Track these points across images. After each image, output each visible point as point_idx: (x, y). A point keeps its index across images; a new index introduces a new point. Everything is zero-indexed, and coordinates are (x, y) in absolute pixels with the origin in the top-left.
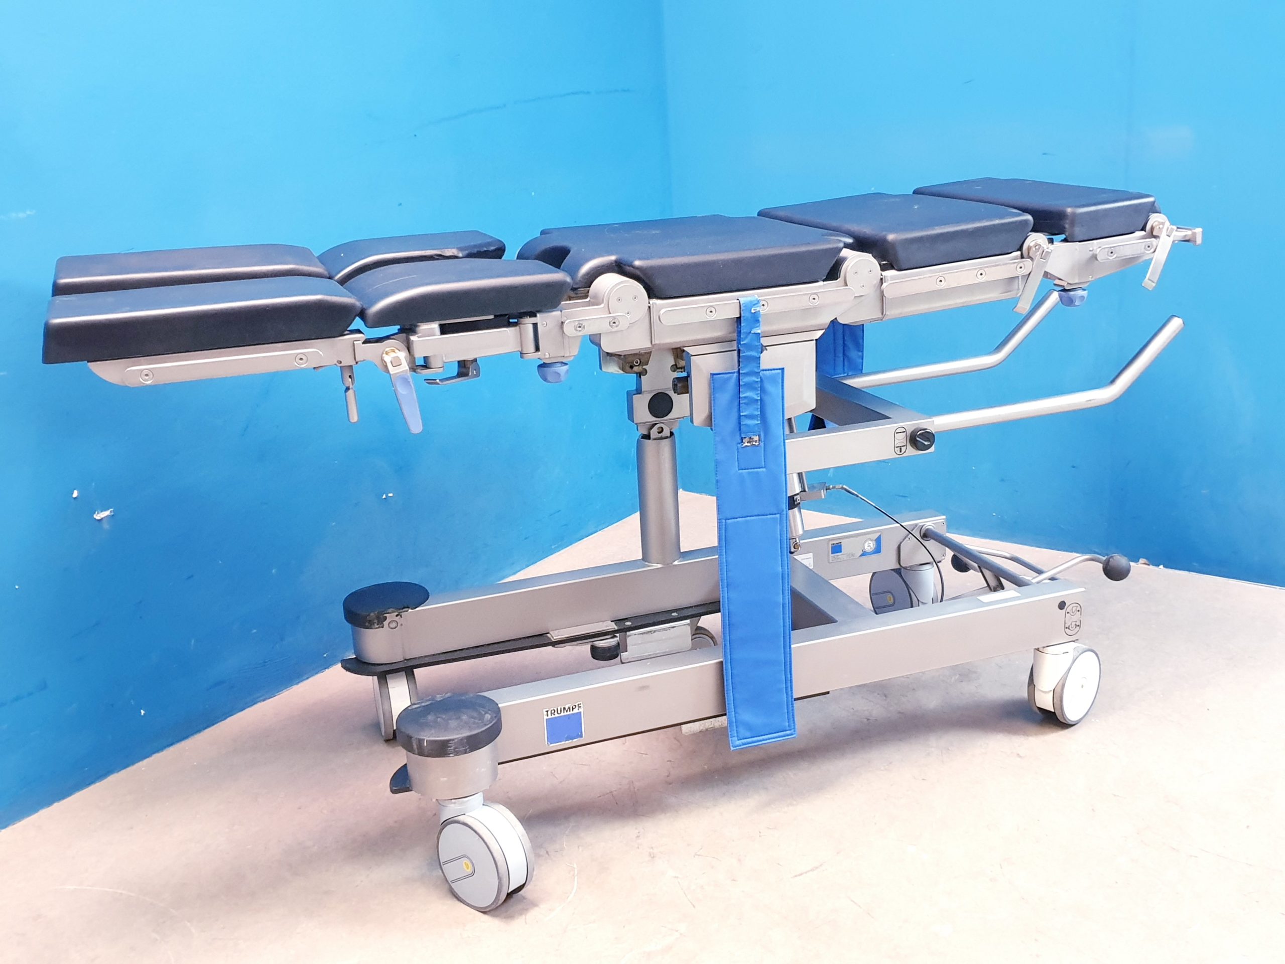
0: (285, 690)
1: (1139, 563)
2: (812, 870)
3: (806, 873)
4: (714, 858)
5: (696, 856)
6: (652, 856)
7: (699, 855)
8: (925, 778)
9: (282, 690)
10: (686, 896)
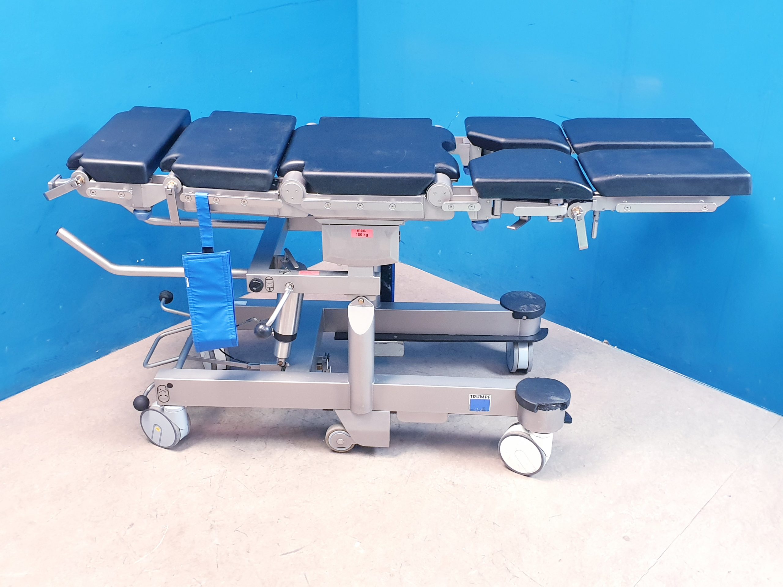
0: (70, 371)
1: (603, 342)
2: (294, 552)
3: (290, 553)
4: (245, 534)
5: (236, 531)
6: (212, 527)
7: (237, 531)
8: (391, 493)
9: (68, 371)
10: (217, 558)
